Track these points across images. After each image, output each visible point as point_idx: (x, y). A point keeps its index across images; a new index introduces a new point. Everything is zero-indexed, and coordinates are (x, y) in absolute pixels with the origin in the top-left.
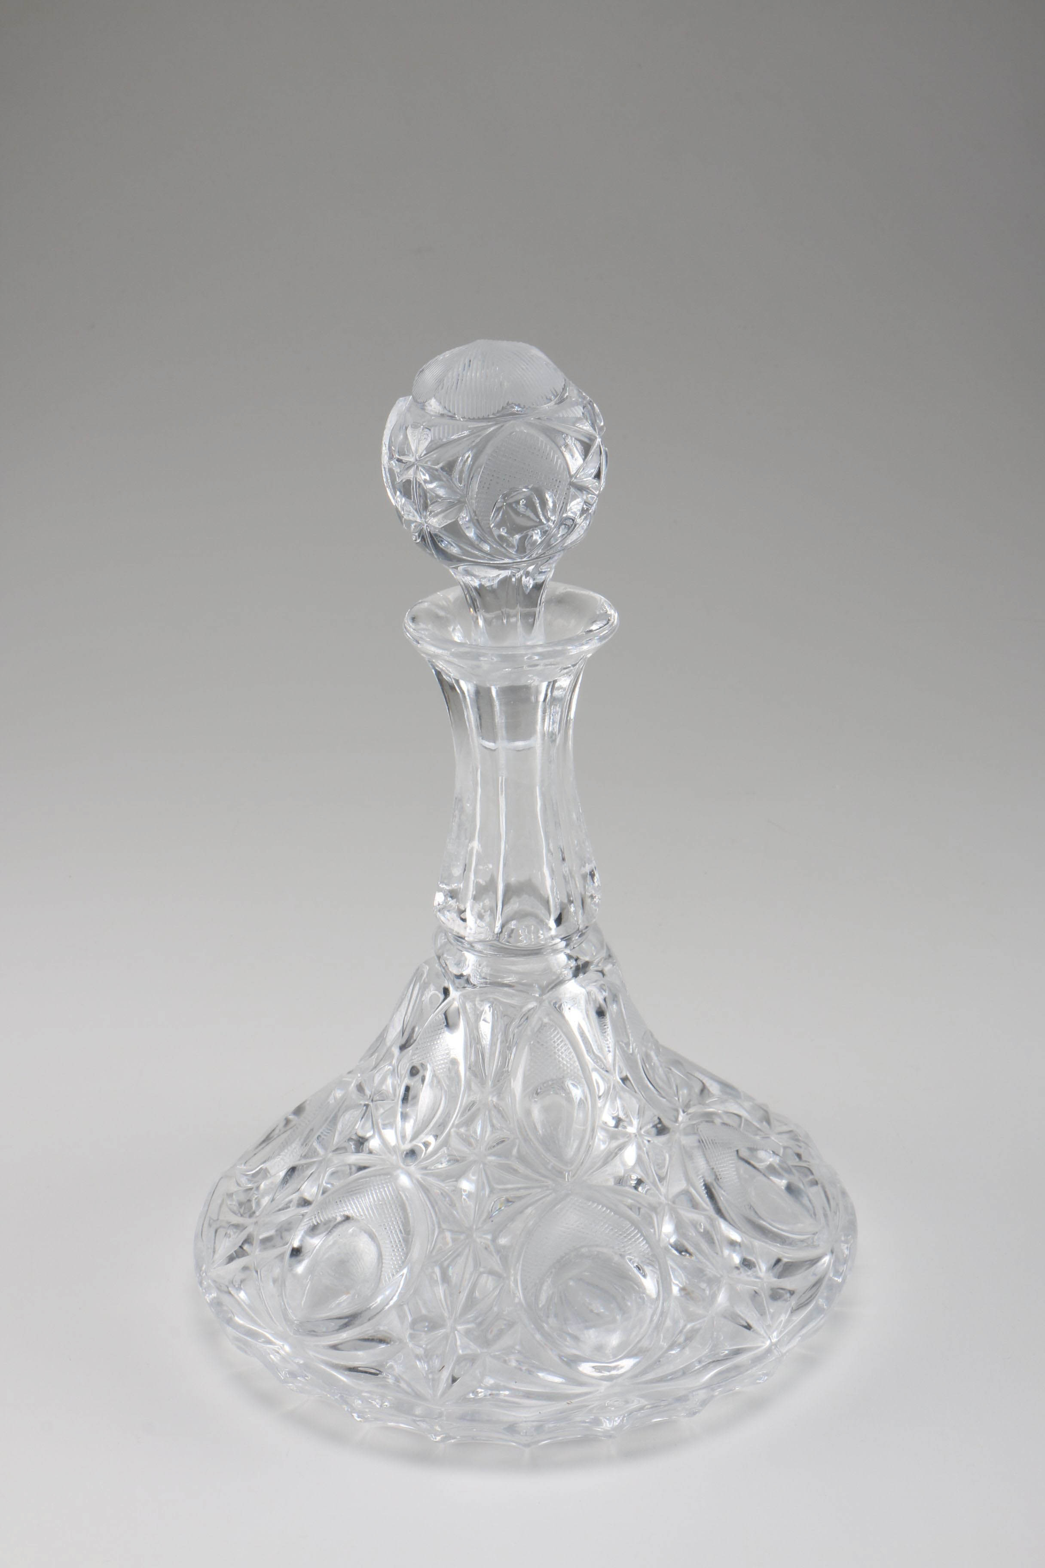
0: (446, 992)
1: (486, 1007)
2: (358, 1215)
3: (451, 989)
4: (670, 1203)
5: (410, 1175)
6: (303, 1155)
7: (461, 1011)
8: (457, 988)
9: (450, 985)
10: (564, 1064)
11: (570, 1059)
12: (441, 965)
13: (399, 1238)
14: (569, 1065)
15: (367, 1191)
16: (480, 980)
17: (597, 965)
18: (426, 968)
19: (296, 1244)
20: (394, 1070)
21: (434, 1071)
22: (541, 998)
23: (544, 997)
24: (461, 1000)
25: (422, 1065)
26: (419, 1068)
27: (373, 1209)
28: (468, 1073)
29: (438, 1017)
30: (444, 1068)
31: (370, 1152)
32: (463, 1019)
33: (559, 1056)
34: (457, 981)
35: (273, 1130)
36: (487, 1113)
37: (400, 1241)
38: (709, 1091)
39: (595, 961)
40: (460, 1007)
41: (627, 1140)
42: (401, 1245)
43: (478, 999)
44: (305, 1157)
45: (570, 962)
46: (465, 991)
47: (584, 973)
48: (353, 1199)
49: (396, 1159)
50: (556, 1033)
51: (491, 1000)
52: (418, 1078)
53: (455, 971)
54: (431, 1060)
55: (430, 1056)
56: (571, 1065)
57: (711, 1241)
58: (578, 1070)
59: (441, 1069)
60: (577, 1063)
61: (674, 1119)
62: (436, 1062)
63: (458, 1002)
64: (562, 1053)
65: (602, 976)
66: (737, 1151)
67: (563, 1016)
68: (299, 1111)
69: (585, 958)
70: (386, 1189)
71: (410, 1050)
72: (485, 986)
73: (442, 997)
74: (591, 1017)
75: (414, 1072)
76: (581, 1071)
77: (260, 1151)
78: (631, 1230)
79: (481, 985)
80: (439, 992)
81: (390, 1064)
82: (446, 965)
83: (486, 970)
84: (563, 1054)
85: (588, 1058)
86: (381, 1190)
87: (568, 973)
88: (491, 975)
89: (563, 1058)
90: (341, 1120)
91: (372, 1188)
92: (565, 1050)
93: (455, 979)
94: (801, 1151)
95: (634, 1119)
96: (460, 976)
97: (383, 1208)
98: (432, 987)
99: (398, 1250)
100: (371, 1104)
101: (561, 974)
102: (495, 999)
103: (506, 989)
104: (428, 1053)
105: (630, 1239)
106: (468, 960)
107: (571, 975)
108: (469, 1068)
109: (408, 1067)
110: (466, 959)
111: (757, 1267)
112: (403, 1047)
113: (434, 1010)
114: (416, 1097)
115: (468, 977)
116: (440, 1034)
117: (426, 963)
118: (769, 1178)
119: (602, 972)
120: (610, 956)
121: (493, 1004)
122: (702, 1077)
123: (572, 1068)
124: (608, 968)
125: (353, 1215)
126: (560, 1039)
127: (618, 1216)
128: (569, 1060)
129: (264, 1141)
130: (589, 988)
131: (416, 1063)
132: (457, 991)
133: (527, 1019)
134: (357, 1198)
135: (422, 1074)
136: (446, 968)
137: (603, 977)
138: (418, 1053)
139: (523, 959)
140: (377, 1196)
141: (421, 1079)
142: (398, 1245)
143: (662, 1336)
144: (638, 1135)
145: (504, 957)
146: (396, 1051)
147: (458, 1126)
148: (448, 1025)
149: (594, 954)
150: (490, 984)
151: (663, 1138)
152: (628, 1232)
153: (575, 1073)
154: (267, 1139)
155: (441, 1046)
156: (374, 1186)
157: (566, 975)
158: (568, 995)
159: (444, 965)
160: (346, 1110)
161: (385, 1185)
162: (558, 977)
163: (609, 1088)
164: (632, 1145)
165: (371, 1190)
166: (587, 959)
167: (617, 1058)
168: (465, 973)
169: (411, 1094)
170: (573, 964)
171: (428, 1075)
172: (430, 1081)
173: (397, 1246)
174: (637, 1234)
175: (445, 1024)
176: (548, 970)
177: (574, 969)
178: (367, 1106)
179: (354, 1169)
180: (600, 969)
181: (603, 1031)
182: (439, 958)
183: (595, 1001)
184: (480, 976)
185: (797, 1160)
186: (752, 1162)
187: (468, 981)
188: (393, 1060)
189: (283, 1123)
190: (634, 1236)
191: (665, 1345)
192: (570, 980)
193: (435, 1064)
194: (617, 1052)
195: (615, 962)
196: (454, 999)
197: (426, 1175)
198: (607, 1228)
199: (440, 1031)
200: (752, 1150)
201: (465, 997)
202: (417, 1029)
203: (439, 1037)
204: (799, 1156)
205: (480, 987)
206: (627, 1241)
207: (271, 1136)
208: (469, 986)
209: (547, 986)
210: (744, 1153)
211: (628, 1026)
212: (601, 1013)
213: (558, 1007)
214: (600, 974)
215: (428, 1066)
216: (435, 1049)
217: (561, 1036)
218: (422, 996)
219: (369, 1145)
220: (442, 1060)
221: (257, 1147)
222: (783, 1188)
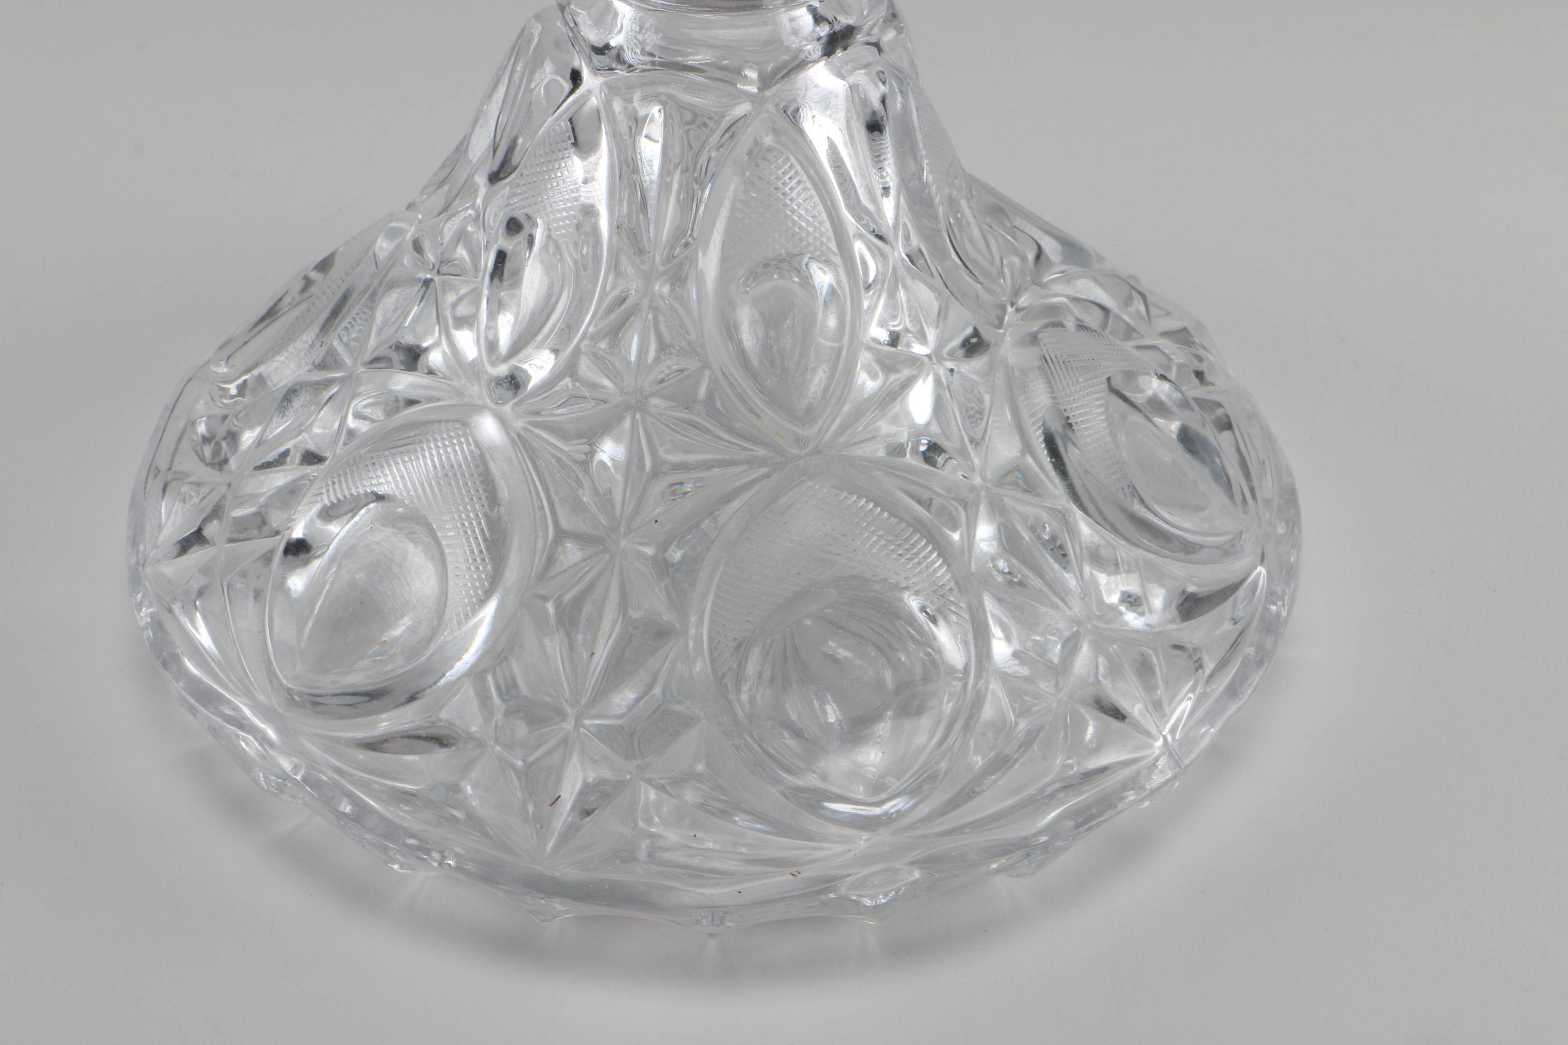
0: (576, 77)
1: (655, 110)
2: (404, 493)
3: (586, 74)
4: (989, 485)
5: (502, 420)
6: (316, 362)
7: (603, 114)
8: (596, 71)
9: (583, 64)
10: (801, 227)
11: (813, 217)
12: (567, 24)
13: (480, 545)
14: (811, 229)
15: (423, 449)
16: (641, 58)
17: (869, 34)
18: (537, 30)
19: (298, 533)
20: (478, 216)
21: (549, 230)
22: (762, 94)
23: (767, 93)
24: (603, 94)
25: (528, 217)
26: (523, 220)
27: (431, 484)
28: (615, 238)
29: (559, 125)
30: (568, 225)
31: (431, 372)
32: (606, 133)
33: (793, 211)
34: (596, 58)
35: (280, 300)
36: (650, 317)
37: (481, 552)
38: (1047, 258)
39: (867, 26)
40: (601, 108)
41: (915, 372)
42: (484, 560)
43: (637, 96)
44: (322, 366)
45: (818, 29)
46: (611, 78)
47: (845, 49)
48: (397, 464)
49: (476, 391)
50: (787, 167)
51: (663, 98)
52: (521, 238)
53: (593, 36)
54: (545, 208)
55: (541, 202)
56: (815, 228)
57: (1061, 554)
58: (829, 239)
59: (562, 227)
60: (828, 225)
61: (997, 323)
62: (553, 212)
63: (597, 99)
64: (799, 205)
65: (877, 52)
66: (1109, 379)
67: (801, 132)
68: (324, 266)
69: (845, 20)
70: (457, 448)
71: (505, 186)
72: (651, 68)
73: (567, 86)
74: (856, 137)
75: (513, 226)
76: (834, 242)
77: (255, 335)
78: (919, 546)
79: (644, 67)
80: (563, 77)
81: (473, 206)
82: (575, 24)
83: (652, 39)
84: (802, 208)
85: (847, 216)
86: (449, 450)
87: (814, 49)
88: (661, 47)
89: (800, 216)
90: (381, 305)
91: (432, 446)
92: (805, 201)
93: (593, 54)
94: (1203, 367)
95: (928, 327)
96: (602, 50)
97: (450, 484)
98: (548, 67)
99: (478, 568)
100: (436, 279)
101: (800, 50)
102: (670, 96)
103: (692, 76)
104: (538, 194)
105: (919, 563)
106: (620, 16)
107: (819, 53)
108: (617, 228)
109: (502, 218)
110: (616, 14)
111: (1145, 603)
112: (495, 178)
113: (554, 109)
114: (518, 273)
115: (619, 50)
116: (562, 159)
117: (537, 17)
118: (1150, 420)
119: (877, 45)
120: (894, 15)
121: (669, 104)
122: (1038, 235)
123: (817, 234)
124: (889, 36)
125: (397, 493)
126: (795, 177)
127: (896, 520)
128: (811, 220)
129: (262, 319)
130: (852, 79)
131: (519, 215)
132: (595, 75)
133: (732, 137)
134: (404, 462)
135: (528, 233)
136: (575, 30)
137: (880, 54)
138: (520, 194)
139: (726, 18)
140: (440, 459)
141: (526, 241)
142: (478, 559)
143: (972, 743)
144: (937, 356)
145: (689, 11)
146: (481, 180)
147: (595, 338)
148: (575, 144)
149: (865, 13)
150: (661, 64)
151: (978, 363)
152: (914, 551)
153: (822, 243)
154: (271, 314)
155: (564, 183)
156: (436, 440)
157: (811, 51)
158: (812, 93)
159: (572, 25)
160: (391, 286)
161: (455, 441)
162: (796, 57)
163: (885, 275)
164: (925, 380)
165: (430, 448)
166: (850, 21)
167: (901, 211)
168: (613, 43)
169: (508, 266)
170: (824, 30)
171: (539, 234)
172: (543, 243)
173: (475, 560)
174: (931, 552)
175: (573, 141)
176: (774, 42)
177: (823, 41)
178: (427, 283)
179: (402, 403)
180: (873, 39)
181: (877, 158)
182: (562, 9)
183: (865, 102)
184: (643, 50)
185: (1196, 381)
186: (1128, 394)
187: (619, 58)
188: (476, 197)
189: (300, 284)
190: (925, 558)
191: (978, 761)
192: (816, 61)
193: (552, 217)
194: (902, 200)
195: (903, 27)
196: (589, 92)
197: (536, 424)
198: (876, 542)
199: (562, 153)
200: (1130, 376)
201: (612, 89)
202: (520, 141)
203: (559, 165)
204: (1199, 375)
205: (643, 71)
206: (912, 567)
207: (277, 308)
208: (619, 67)
209: (775, 72)
210: (1117, 382)
211: (924, 153)
212: (874, 127)
213: (792, 115)
214: (874, 50)
215: (539, 221)
216: (552, 188)
217: (797, 173)
218: (530, 81)
219: (427, 360)
220: (563, 209)
221: (250, 331)
222: (1174, 436)
